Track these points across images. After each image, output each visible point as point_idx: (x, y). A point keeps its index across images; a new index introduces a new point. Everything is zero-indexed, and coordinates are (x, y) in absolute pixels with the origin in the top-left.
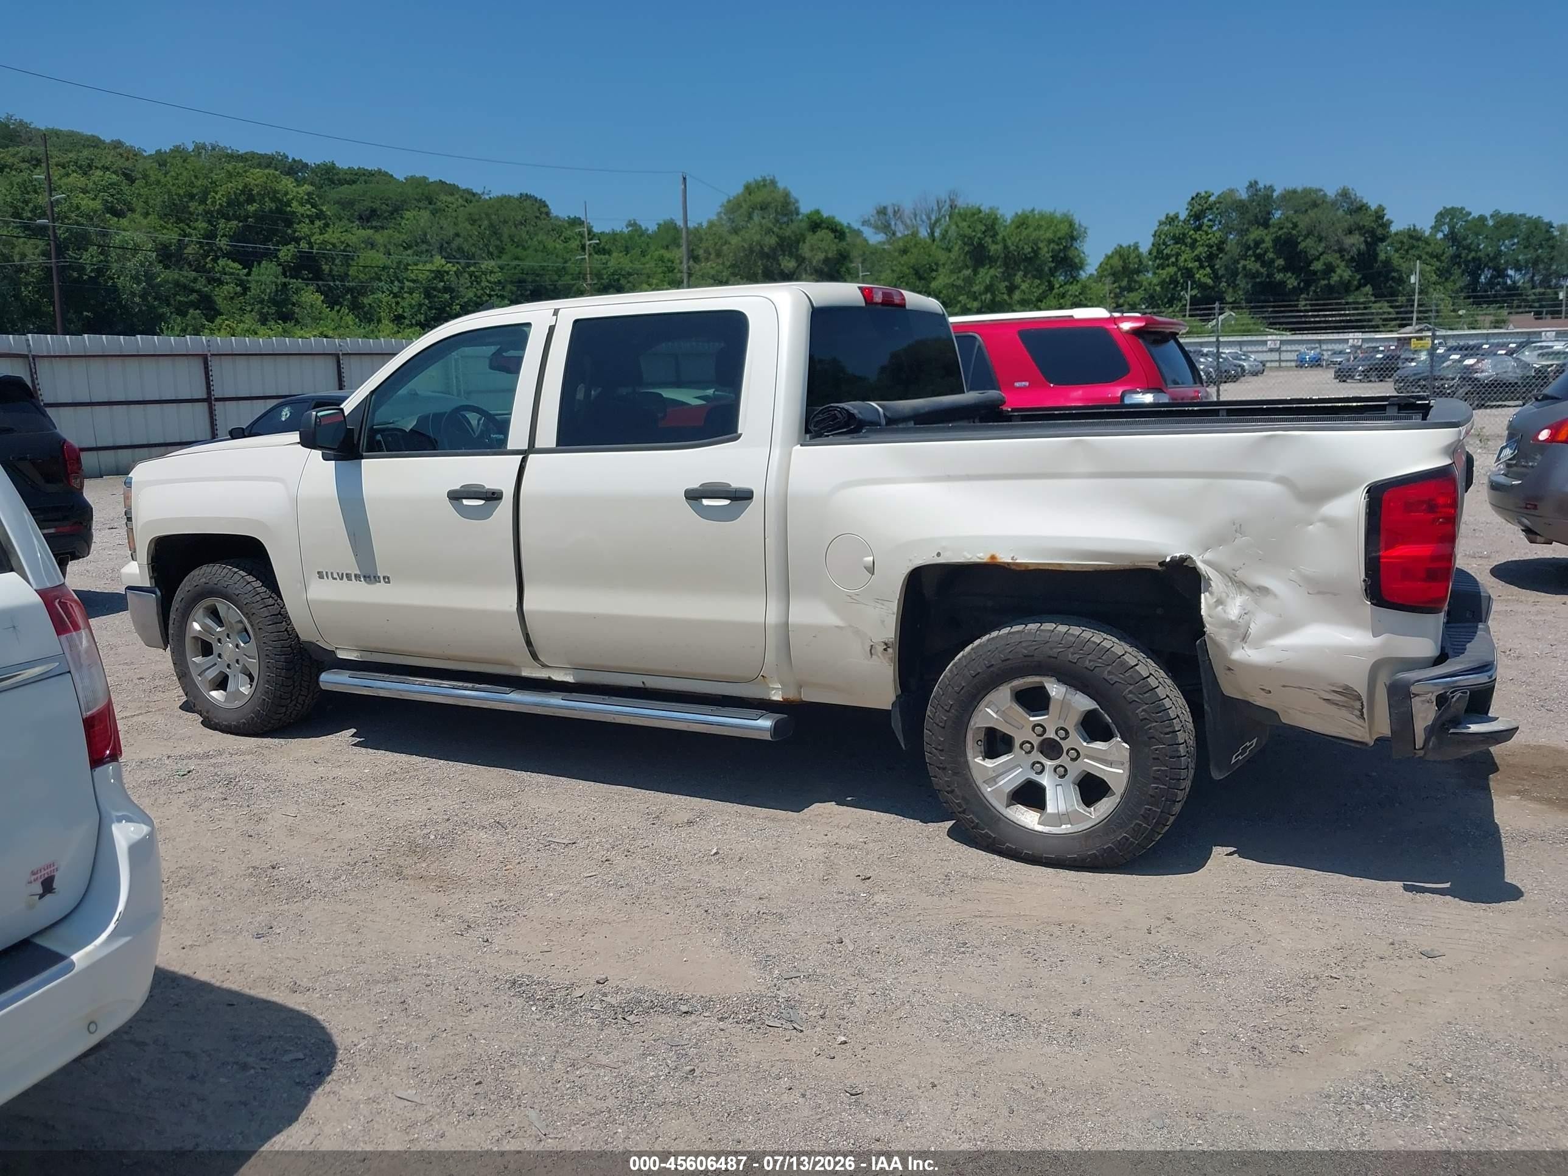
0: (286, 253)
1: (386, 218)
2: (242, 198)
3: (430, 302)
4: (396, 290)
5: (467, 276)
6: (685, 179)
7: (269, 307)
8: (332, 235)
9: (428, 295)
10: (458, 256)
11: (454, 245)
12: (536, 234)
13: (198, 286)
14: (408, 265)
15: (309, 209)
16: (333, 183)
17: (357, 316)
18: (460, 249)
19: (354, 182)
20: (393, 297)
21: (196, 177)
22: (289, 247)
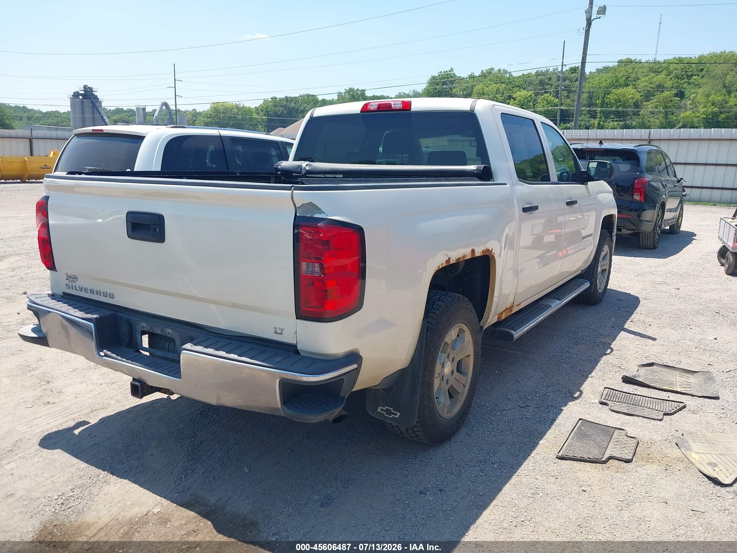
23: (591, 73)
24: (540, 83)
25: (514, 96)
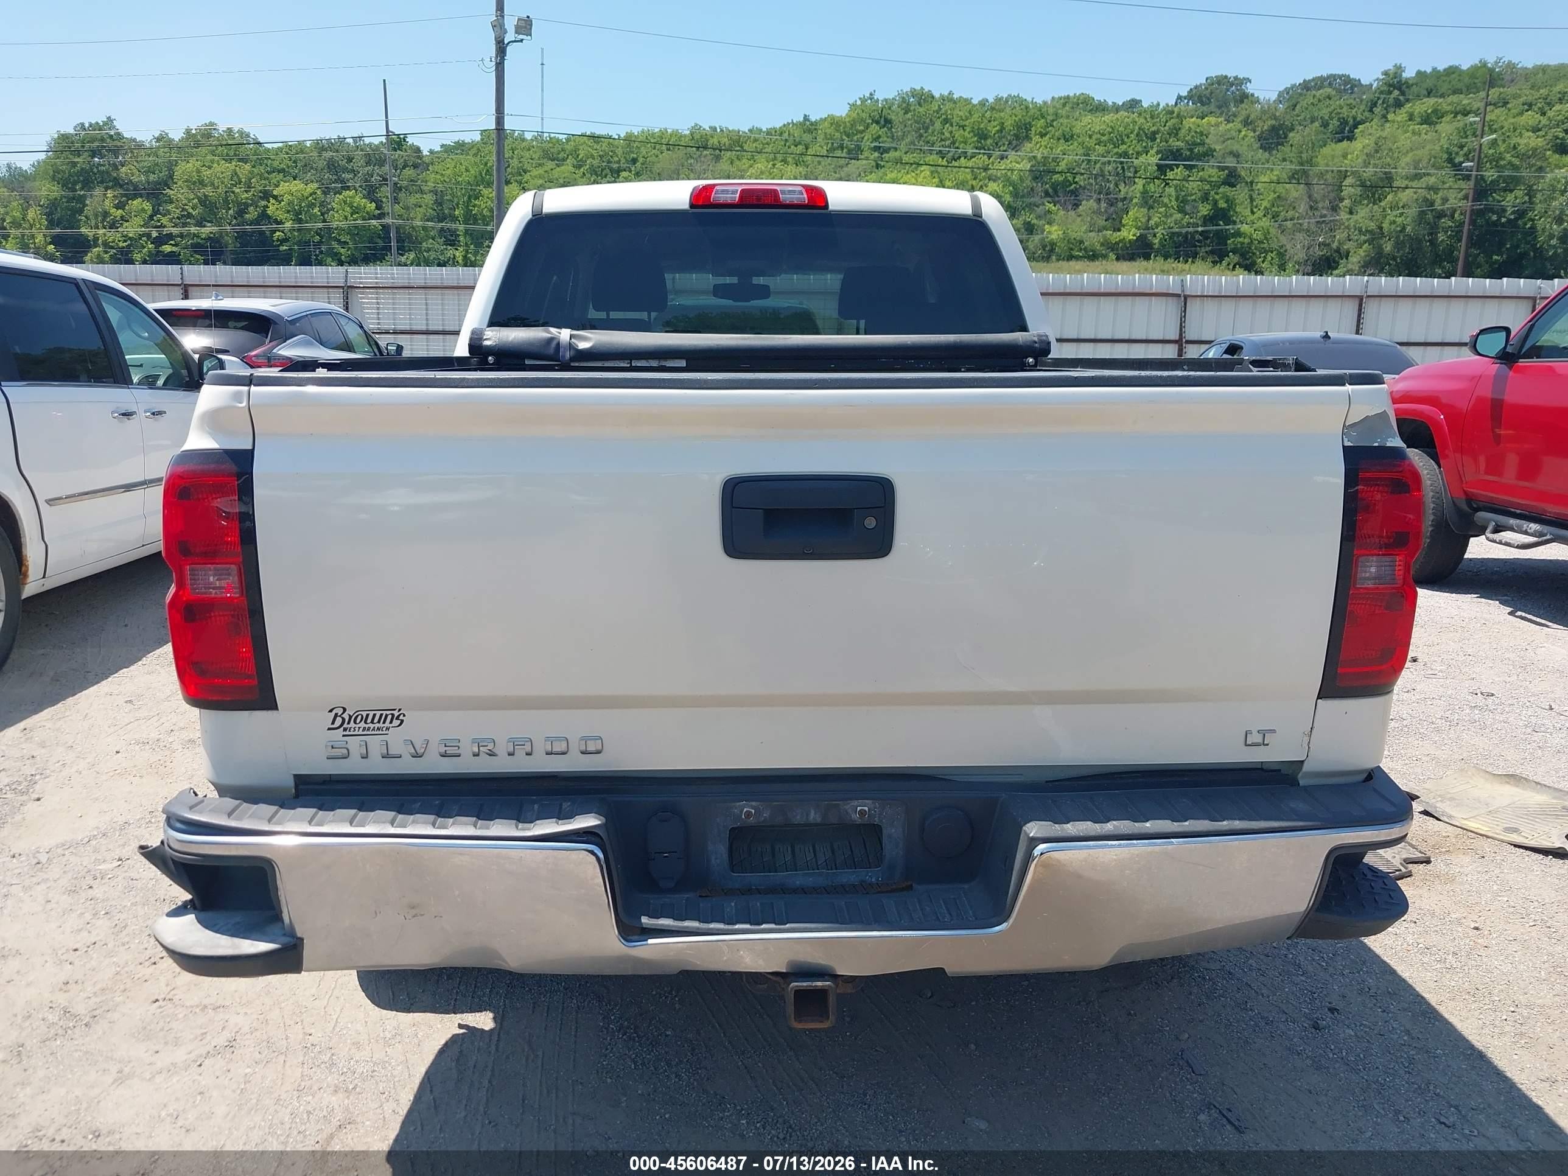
23: (431, 152)
24: (329, 167)
25: (275, 193)
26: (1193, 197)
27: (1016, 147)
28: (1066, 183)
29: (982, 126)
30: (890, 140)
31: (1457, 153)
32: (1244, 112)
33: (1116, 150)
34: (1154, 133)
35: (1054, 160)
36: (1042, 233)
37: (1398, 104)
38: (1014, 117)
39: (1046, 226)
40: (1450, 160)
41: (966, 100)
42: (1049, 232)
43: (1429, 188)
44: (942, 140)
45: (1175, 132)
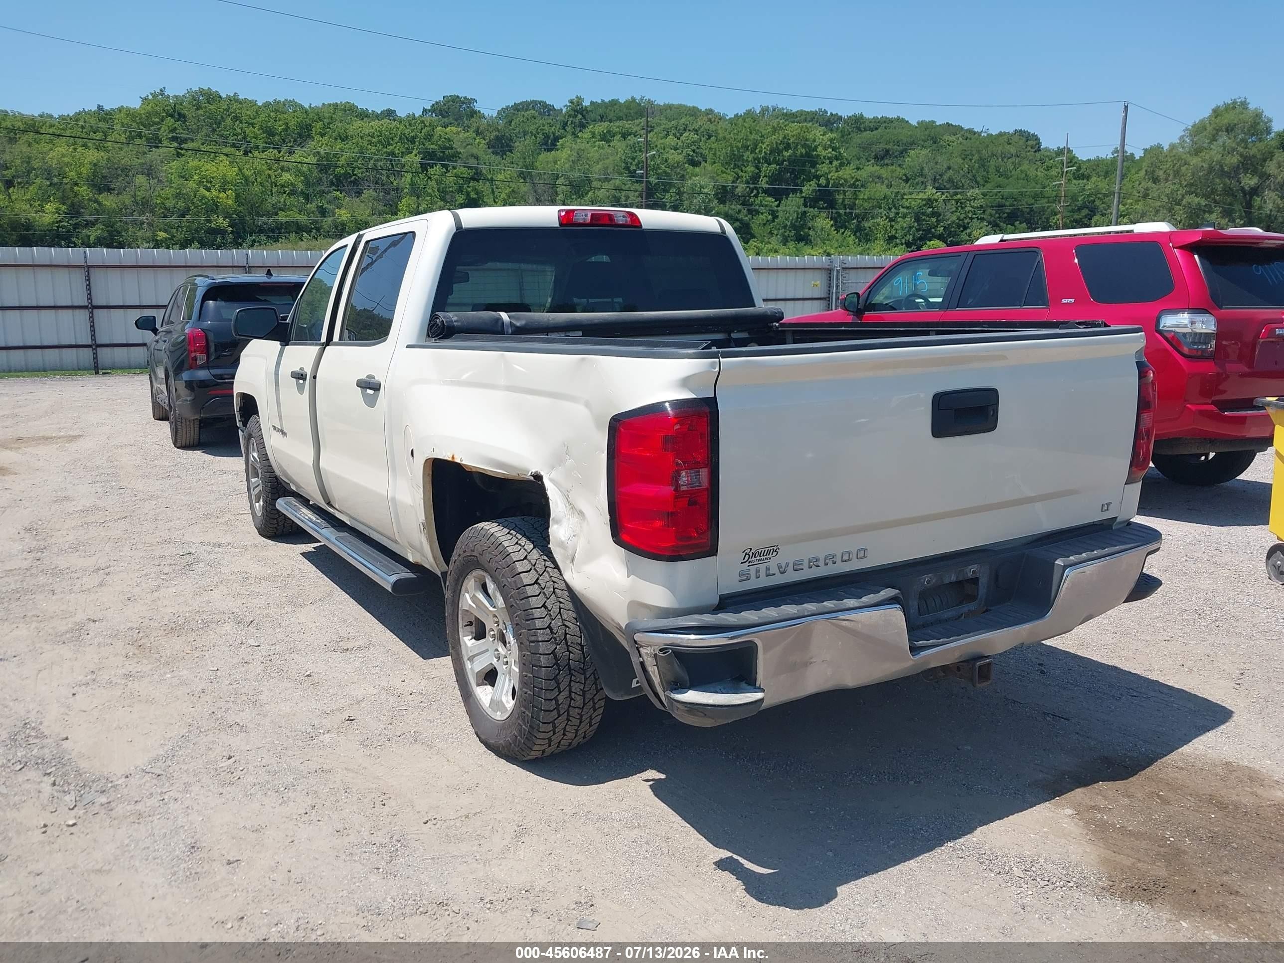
0: (809, 188)
1: (896, 157)
2: (781, 147)
3: (919, 225)
4: (892, 215)
5: (953, 202)
6: (1126, 107)
7: (790, 231)
8: (847, 172)
9: (918, 219)
10: (947, 186)
11: (946, 177)
12: (1020, 165)
13: (741, 216)
14: (904, 194)
15: (830, 153)
16: (860, 130)
17: (857, 237)
18: (950, 180)
19: (877, 129)
20: (889, 221)
21: (751, 133)
22: (811, 183)
26: (451, 189)
27: (301, 144)
28: (347, 175)
29: (269, 124)
30: (187, 132)
31: (631, 164)
32: (474, 125)
33: (385, 150)
34: (414, 138)
35: (335, 155)
36: (334, 216)
37: (583, 126)
38: (296, 119)
39: (337, 210)
40: (627, 168)
41: (251, 102)
42: (340, 215)
43: (617, 189)
44: (234, 135)
45: (429, 137)
